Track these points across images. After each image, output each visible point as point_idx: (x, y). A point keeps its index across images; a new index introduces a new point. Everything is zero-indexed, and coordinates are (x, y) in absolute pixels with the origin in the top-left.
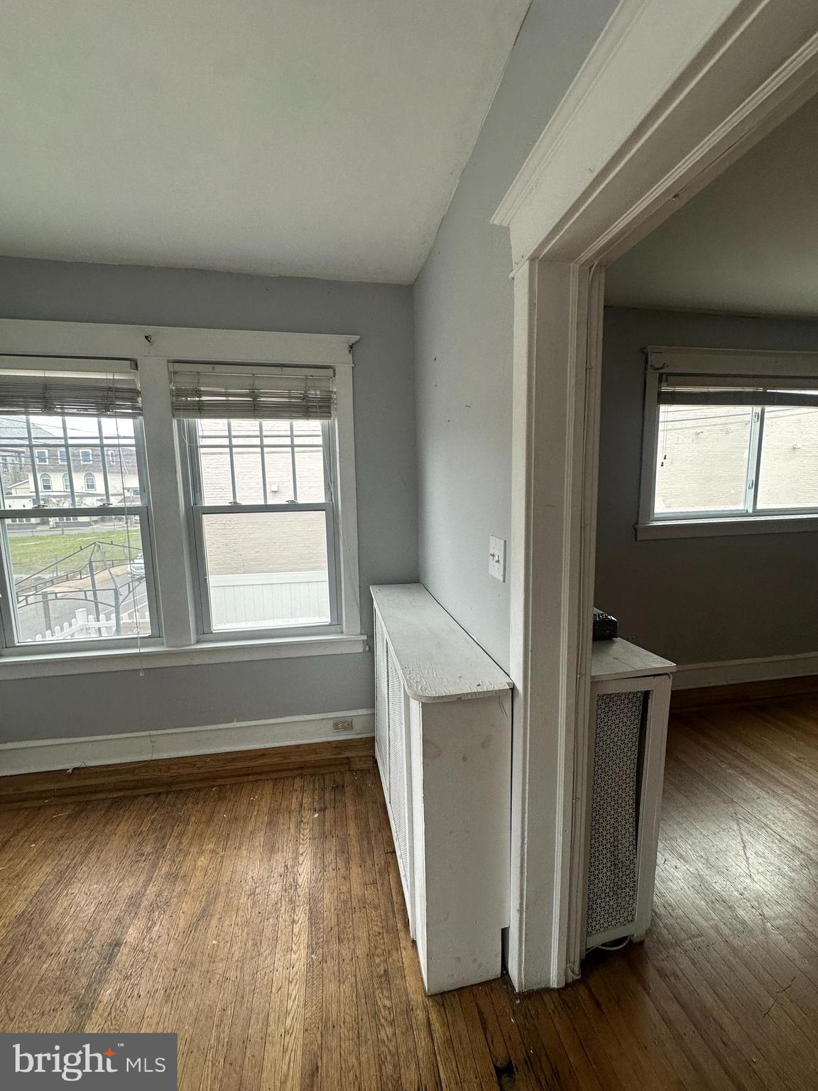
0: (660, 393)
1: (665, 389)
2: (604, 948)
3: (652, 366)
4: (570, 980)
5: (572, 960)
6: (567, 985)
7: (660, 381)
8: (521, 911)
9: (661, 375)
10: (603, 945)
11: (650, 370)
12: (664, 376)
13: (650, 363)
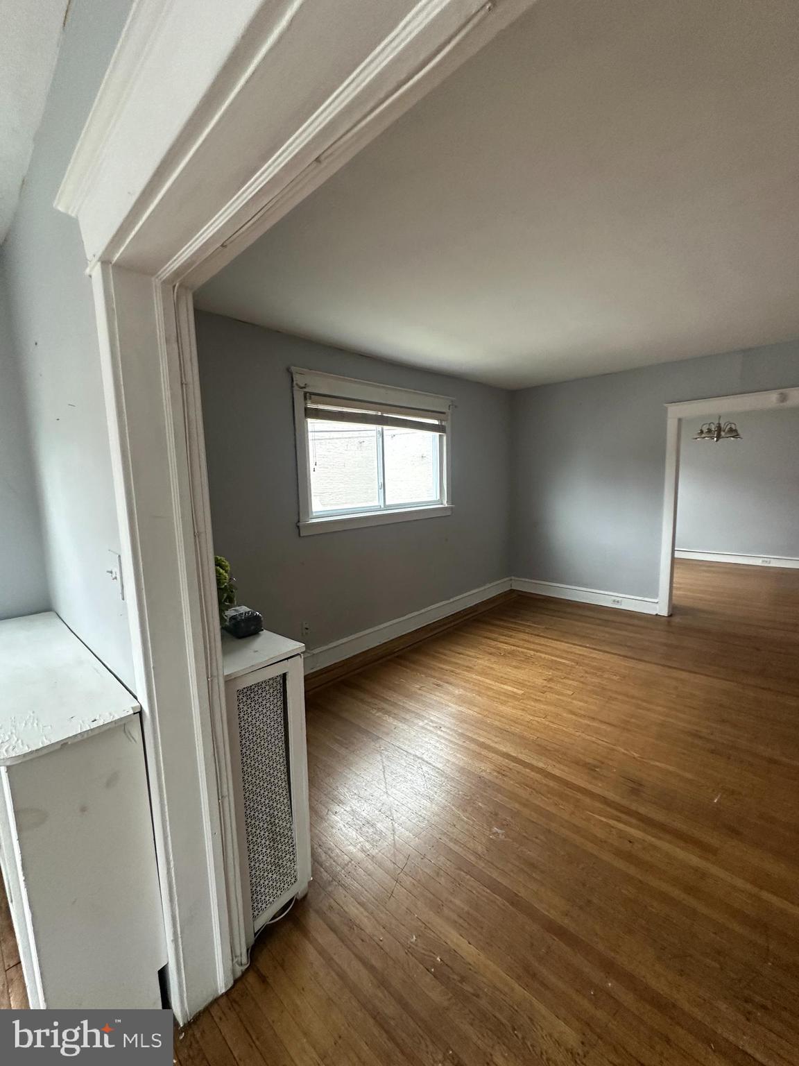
0: (306, 409)
1: (310, 406)
2: (273, 922)
3: (297, 384)
4: (239, 974)
5: (238, 953)
6: (236, 981)
7: (305, 398)
8: (175, 940)
9: (305, 393)
10: (273, 919)
11: (296, 388)
12: (308, 394)
13: (295, 383)
